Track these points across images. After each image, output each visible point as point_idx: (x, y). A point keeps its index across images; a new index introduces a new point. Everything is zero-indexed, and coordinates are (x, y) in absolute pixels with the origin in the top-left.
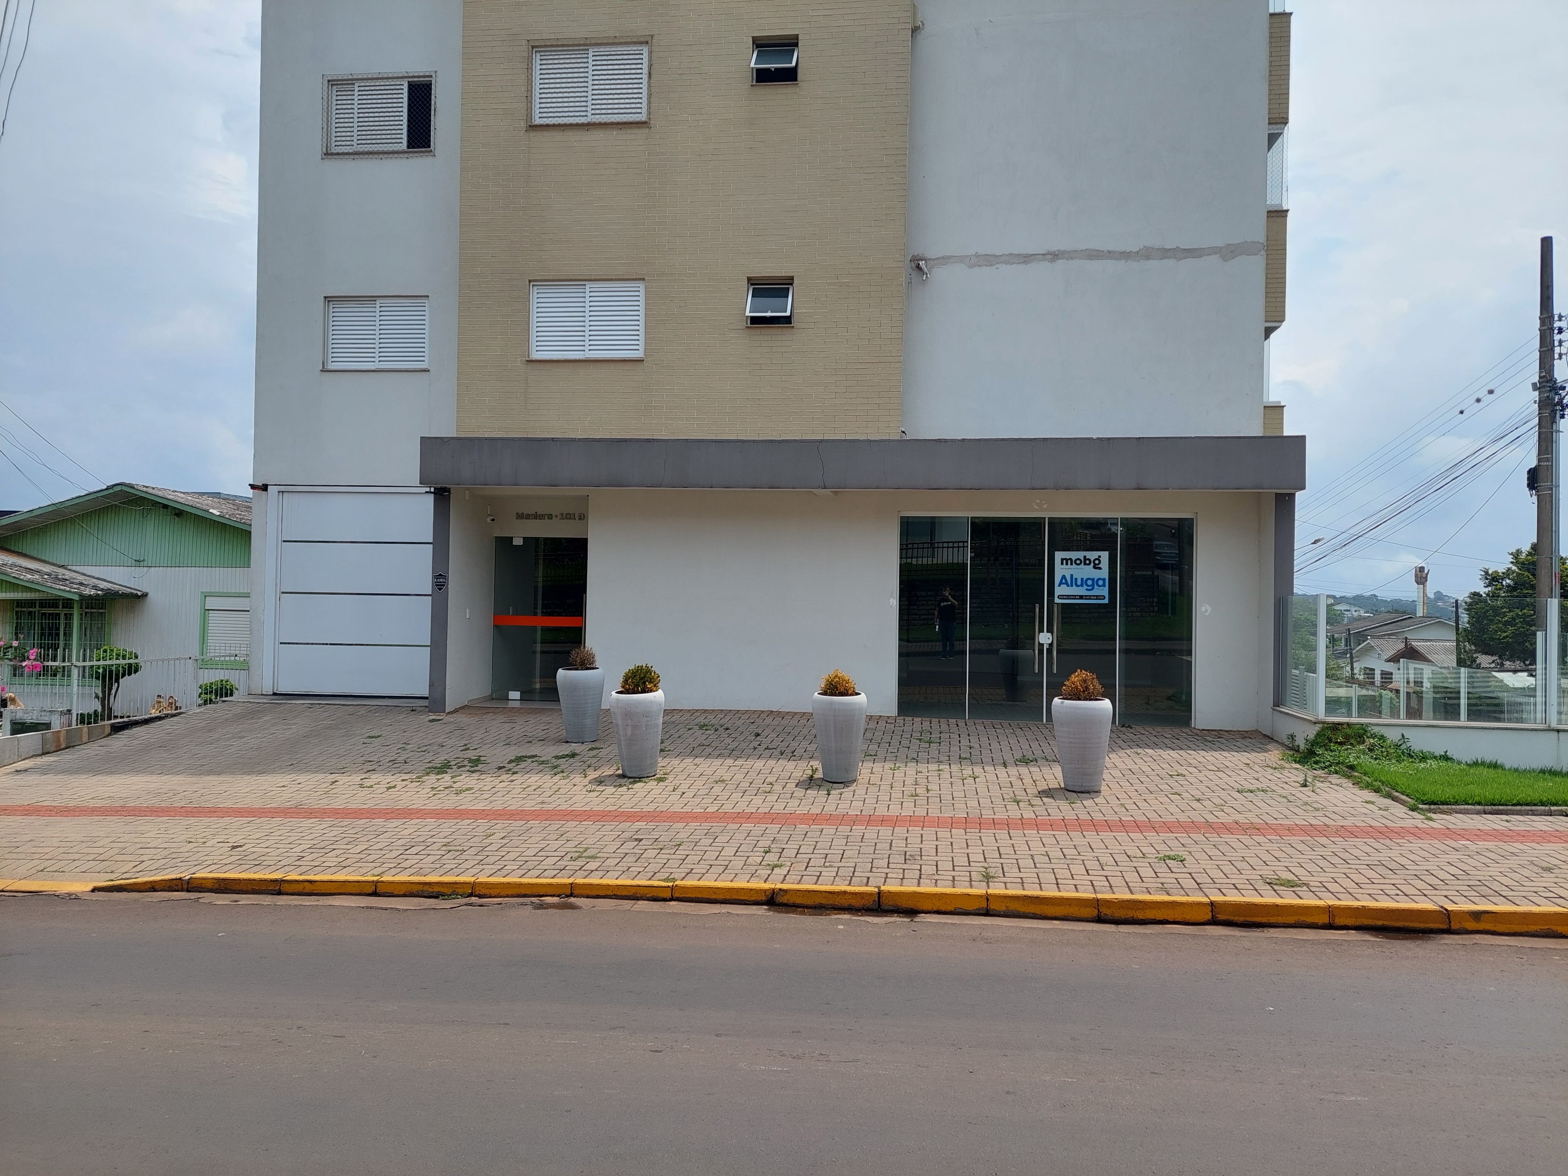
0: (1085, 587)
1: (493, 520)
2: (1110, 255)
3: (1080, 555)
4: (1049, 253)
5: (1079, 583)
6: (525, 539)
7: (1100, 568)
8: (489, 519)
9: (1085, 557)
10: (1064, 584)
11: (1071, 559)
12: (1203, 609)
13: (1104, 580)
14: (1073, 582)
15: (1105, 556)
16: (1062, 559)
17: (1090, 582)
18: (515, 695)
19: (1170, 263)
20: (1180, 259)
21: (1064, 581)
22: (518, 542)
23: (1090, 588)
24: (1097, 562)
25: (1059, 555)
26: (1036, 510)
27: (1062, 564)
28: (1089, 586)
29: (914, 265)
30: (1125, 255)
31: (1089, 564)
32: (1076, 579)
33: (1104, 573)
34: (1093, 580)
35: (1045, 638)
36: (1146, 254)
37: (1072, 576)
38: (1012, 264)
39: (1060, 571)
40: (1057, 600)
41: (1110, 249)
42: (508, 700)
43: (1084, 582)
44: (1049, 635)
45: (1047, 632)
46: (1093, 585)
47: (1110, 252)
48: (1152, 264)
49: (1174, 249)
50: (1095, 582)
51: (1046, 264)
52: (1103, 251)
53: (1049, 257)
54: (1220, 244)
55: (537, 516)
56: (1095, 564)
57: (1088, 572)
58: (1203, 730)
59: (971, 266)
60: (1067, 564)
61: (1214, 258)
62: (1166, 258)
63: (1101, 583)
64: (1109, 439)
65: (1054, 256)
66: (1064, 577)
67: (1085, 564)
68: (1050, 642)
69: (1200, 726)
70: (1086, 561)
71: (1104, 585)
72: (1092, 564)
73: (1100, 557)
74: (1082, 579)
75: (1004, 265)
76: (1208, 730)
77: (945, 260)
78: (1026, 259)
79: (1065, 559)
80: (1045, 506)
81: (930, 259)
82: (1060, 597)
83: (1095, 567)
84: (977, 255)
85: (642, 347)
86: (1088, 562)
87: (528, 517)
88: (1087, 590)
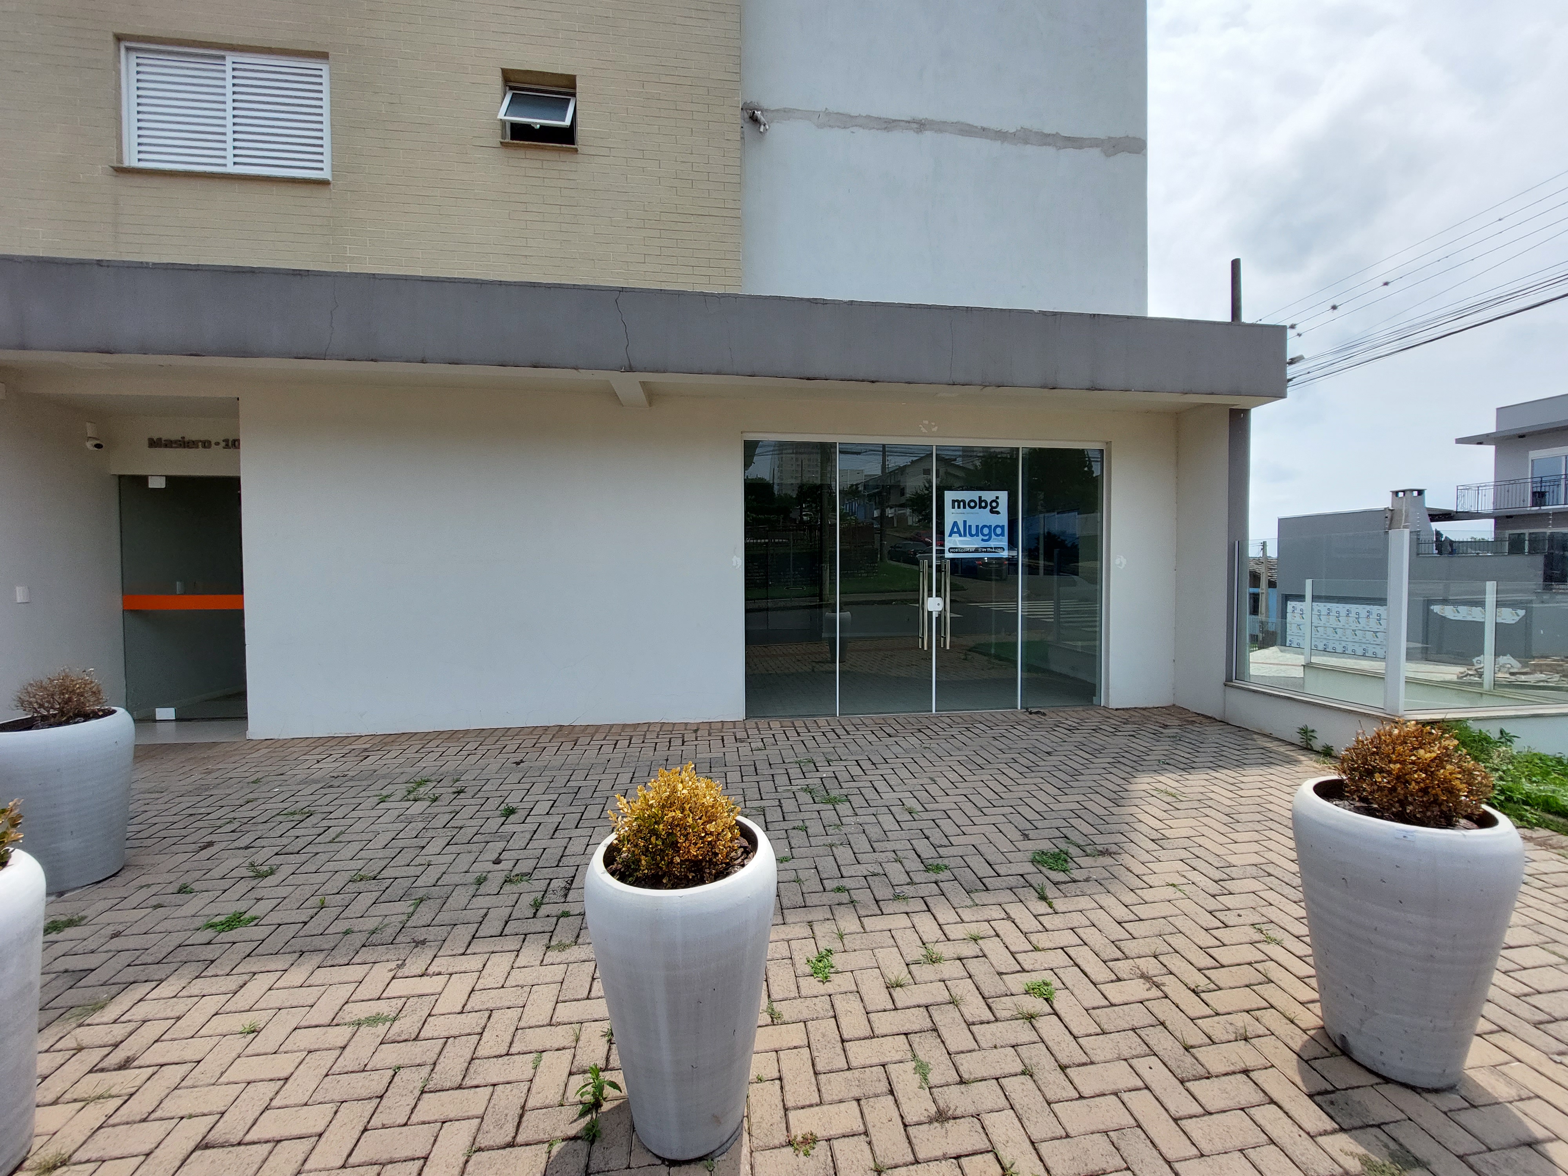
0: (981, 537)
1: (98, 446)
2: (984, 133)
3: (974, 495)
4: (914, 121)
5: (974, 532)
6: (169, 479)
7: (998, 513)
8: (89, 445)
9: (980, 498)
10: (955, 533)
11: (964, 501)
12: (1118, 562)
13: (1002, 527)
14: (966, 530)
15: (1003, 496)
16: (954, 501)
17: (986, 531)
18: (166, 713)
19: (1050, 151)
20: (1060, 148)
21: (955, 530)
22: (157, 483)
23: (986, 538)
24: (994, 504)
25: (949, 496)
26: (924, 436)
27: (953, 507)
28: (985, 535)
29: (747, 116)
30: (1001, 136)
31: (985, 507)
32: (970, 526)
33: (1003, 519)
34: (989, 527)
35: (934, 604)
36: (1024, 137)
37: (965, 522)
38: (871, 129)
39: (951, 516)
40: (948, 555)
41: (985, 126)
42: (156, 721)
43: (979, 530)
44: (939, 600)
45: (937, 596)
46: (989, 534)
47: (984, 129)
48: (1029, 149)
49: (1053, 135)
50: (992, 529)
51: (912, 134)
52: (976, 127)
53: (915, 126)
54: (1103, 137)
55: (185, 444)
56: (992, 507)
57: (983, 517)
58: (1117, 709)
59: (820, 126)
60: (959, 507)
61: (1096, 152)
62: (1045, 144)
63: (999, 531)
64: (1055, 314)
65: (921, 125)
66: (955, 523)
67: (980, 507)
68: (940, 608)
69: (1113, 705)
70: (981, 504)
71: (1002, 534)
72: (989, 507)
73: (997, 498)
74: (977, 526)
75: (861, 130)
76: (1123, 709)
77: (787, 113)
78: (889, 125)
79: (957, 501)
80: (935, 429)
81: (766, 110)
82: (952, 550)
83: (992, 512)
84: (827, 113)
85: (327, 165)
86: (983, 504)
87: (169, 444)
88: (983, 540)
